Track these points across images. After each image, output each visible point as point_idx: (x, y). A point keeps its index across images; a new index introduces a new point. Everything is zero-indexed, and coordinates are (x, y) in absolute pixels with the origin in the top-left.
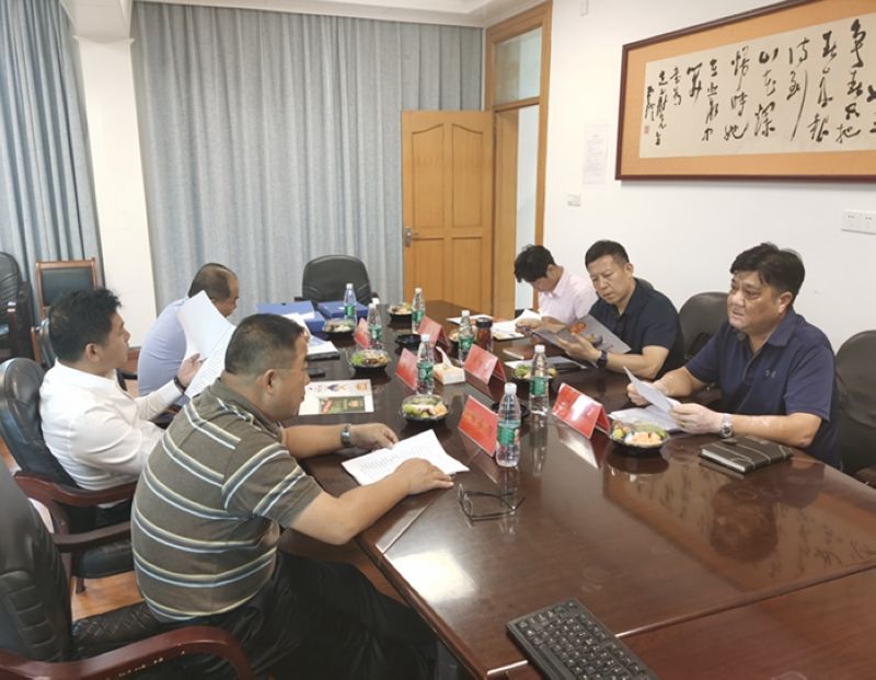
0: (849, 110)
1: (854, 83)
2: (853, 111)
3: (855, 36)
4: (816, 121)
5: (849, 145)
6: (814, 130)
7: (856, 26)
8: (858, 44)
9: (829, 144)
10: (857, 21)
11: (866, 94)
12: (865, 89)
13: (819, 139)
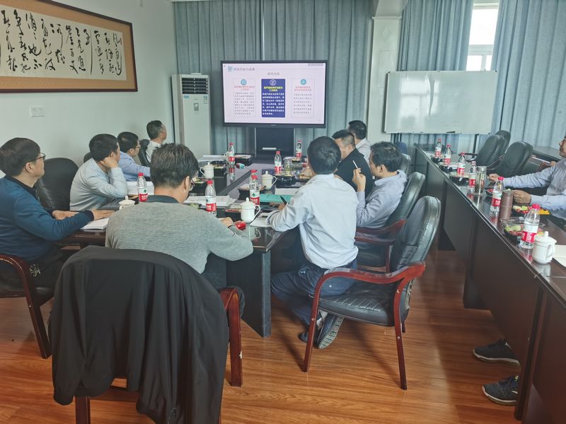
0: (24, 56)
1: (22, 42)
2: (25, 57)
3: (17, 18)
4: (10, 59)
5: (27, 74)
6: (10, 64)
7: (15, 13)
8: (19, 22)
9: (19, 73)
10: (15, 11)
11: (28, 50)
12: (27, 46)
13: (14, 70)
